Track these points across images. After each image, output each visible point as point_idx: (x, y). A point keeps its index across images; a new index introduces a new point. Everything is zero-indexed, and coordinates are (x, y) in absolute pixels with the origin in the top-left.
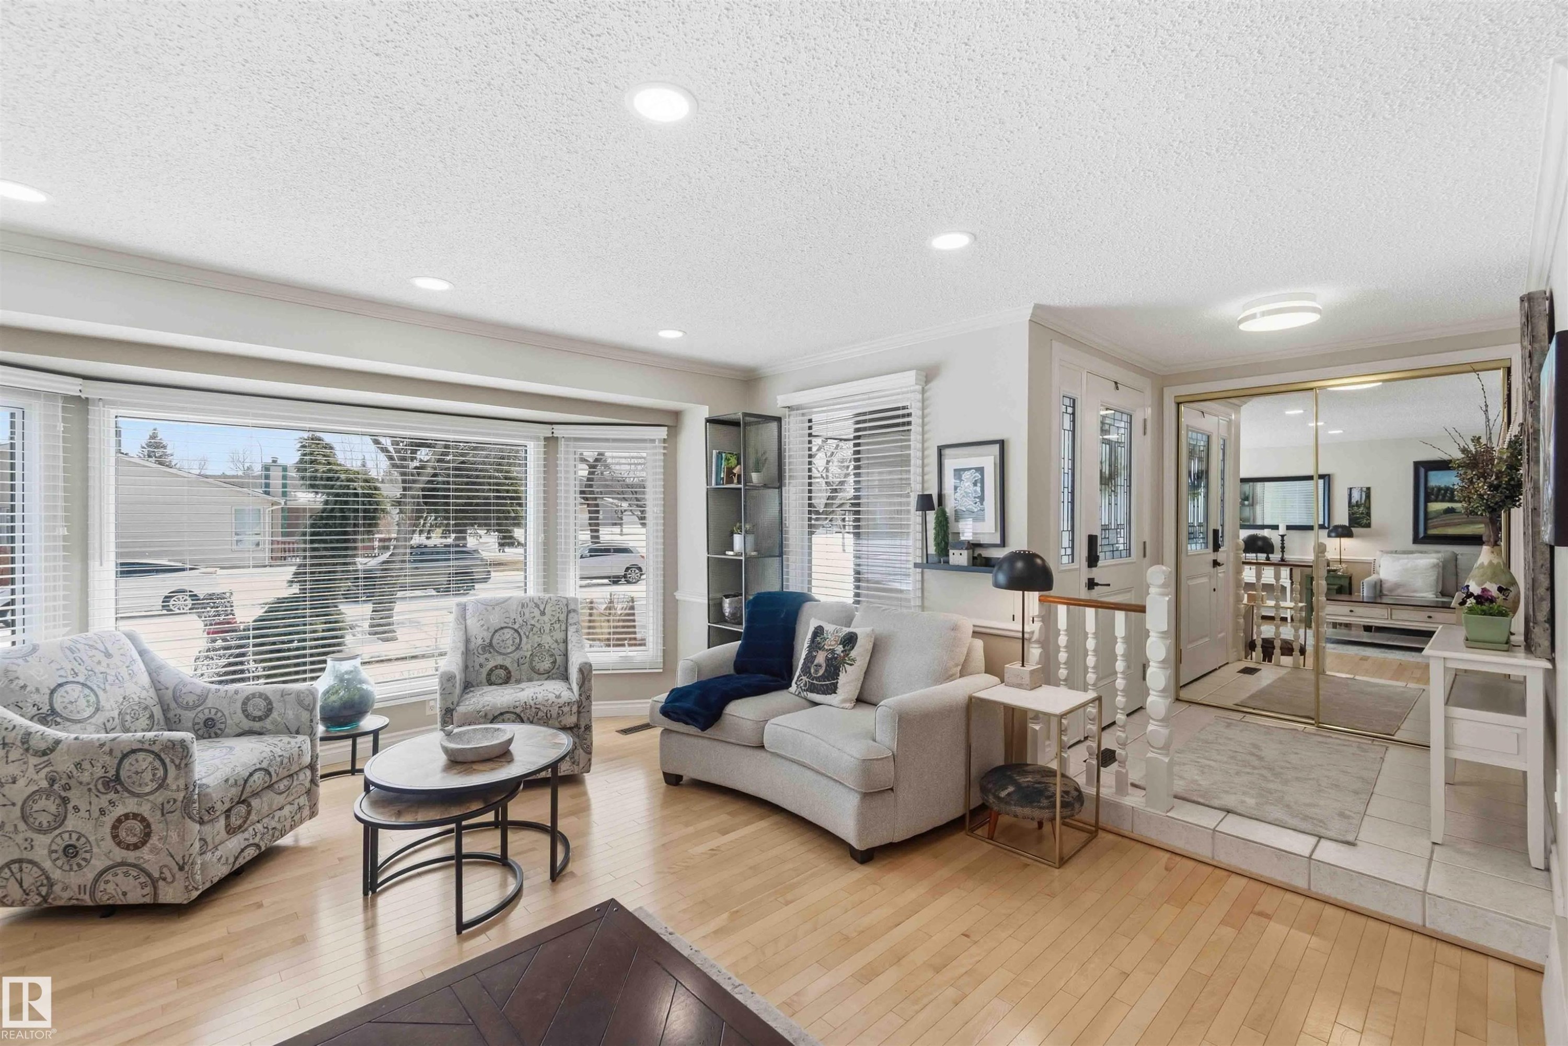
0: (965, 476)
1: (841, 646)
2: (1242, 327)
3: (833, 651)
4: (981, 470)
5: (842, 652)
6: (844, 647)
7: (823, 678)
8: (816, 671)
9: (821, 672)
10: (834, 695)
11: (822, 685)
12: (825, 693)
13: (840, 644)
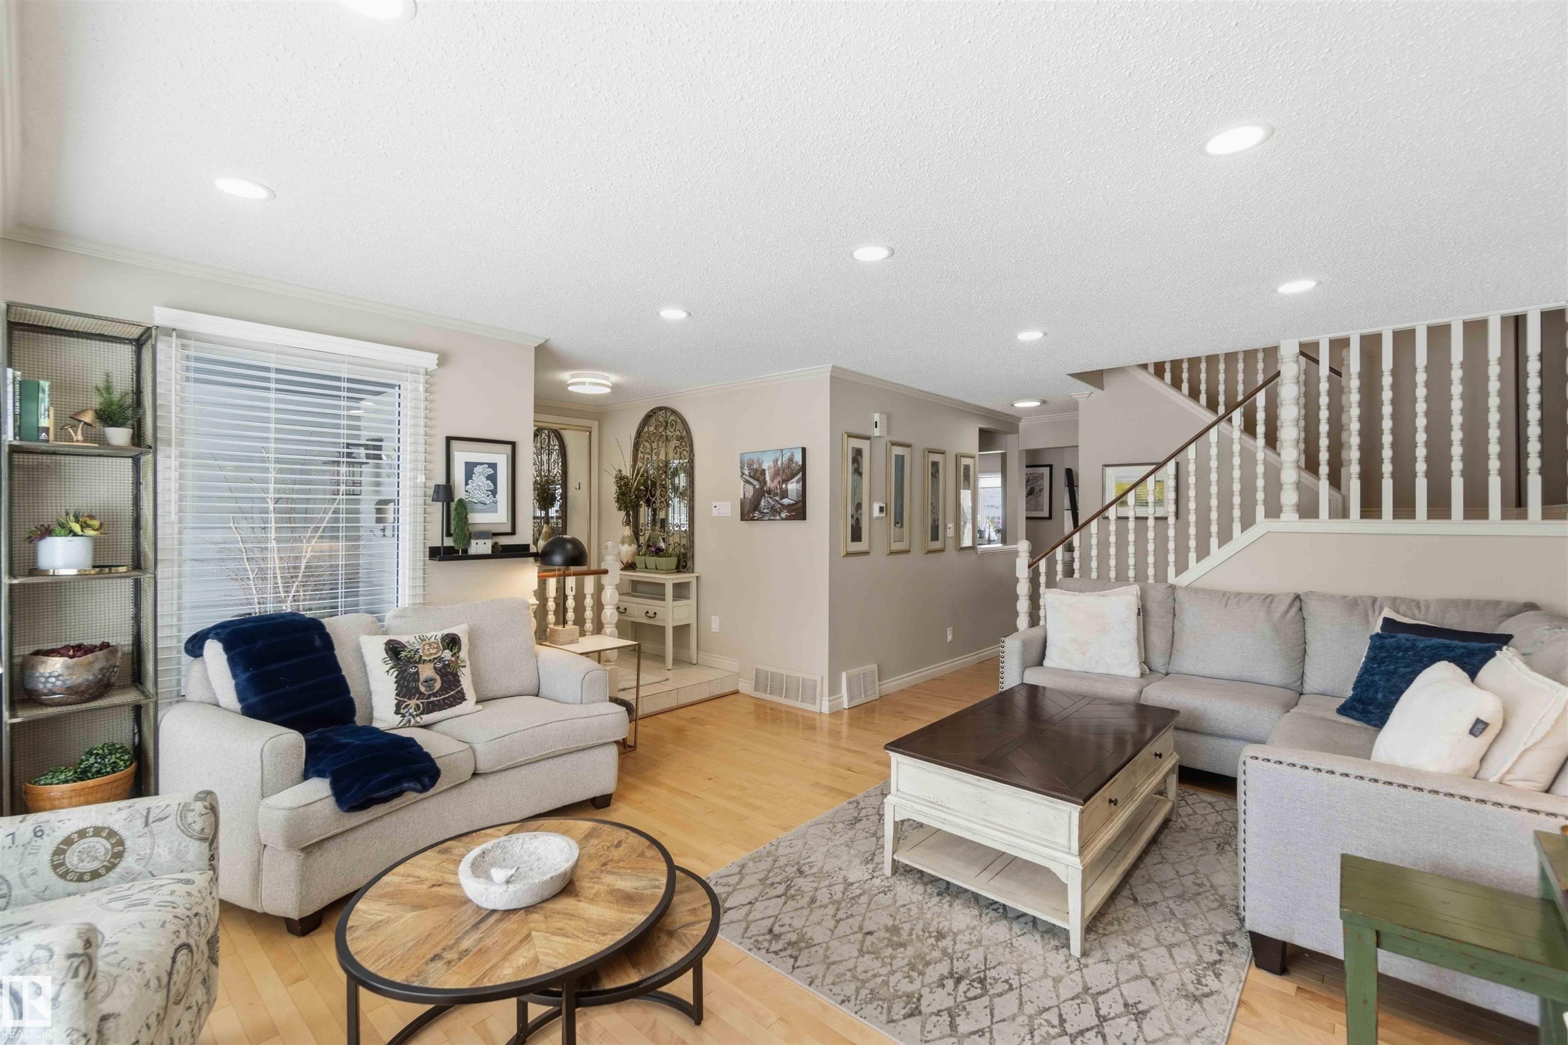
0: (477, 470)
1: (447, 651)
2: (570, 388)
3: (440, 659)
4: (493, 466)
5: (452, 656)
6: (451, 650)
7: (443, 689)
8: (430, 687)
9: (438, 685)
10: (464, 703)
11: (444, 699)
12: (451, 705)
13: (444, 649)
